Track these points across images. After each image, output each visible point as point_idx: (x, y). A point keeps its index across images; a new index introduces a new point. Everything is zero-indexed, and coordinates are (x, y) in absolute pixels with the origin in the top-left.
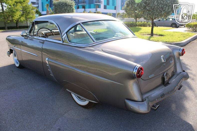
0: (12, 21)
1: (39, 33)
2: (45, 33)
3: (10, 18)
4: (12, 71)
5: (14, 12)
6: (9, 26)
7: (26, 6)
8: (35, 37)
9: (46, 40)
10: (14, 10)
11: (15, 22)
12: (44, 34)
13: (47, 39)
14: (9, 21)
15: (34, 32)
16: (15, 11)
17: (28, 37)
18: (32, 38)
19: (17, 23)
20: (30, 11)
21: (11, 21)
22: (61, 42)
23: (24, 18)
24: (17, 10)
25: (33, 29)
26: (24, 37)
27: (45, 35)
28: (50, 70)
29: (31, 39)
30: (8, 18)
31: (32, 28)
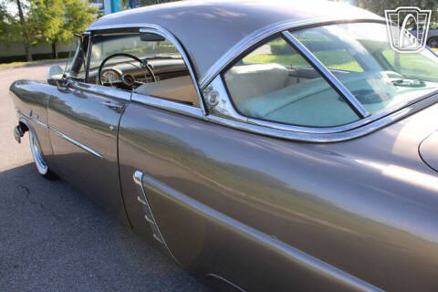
0: (42, 41)
1: (105, 71)
2: (123, 71)
3: (38, 34)
4: (27, 190)
5: (47, 19)
6: (36, 53)
7: (74, 4)
8: (93, 88)
9: (133, 101)
10: (46, 15)
11: (51, 42)
12: (121, 72)
13: (136, 97)
14: (35, 42)
15: (88, 69)
16: (50, 16)
17: (70, 86)
18: (81, 90)
19: (54, 46)
20: (83, 16)
21: (39, 40)
22: (198, 112)
23: (70, 33)
24: (53, 15)
25: (86, 59)
26: (55, 85)
27: (126, 77)
28: (150, 218)
29: (79, 92)
30: (32, 34)
31: (81, 55)
